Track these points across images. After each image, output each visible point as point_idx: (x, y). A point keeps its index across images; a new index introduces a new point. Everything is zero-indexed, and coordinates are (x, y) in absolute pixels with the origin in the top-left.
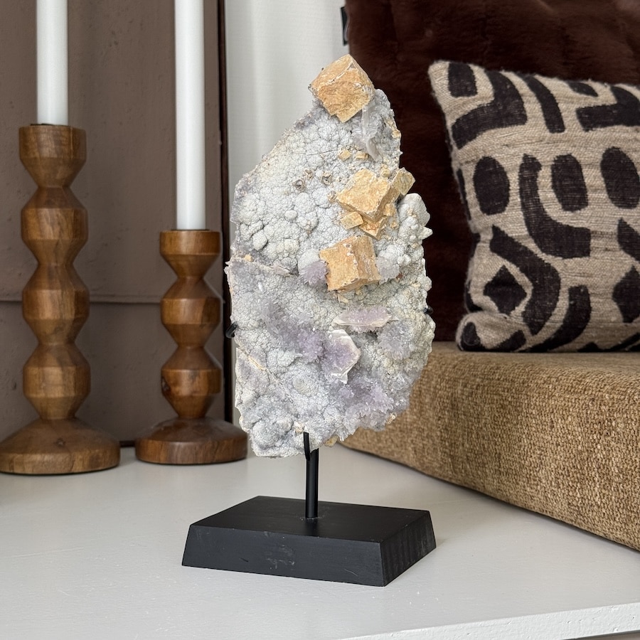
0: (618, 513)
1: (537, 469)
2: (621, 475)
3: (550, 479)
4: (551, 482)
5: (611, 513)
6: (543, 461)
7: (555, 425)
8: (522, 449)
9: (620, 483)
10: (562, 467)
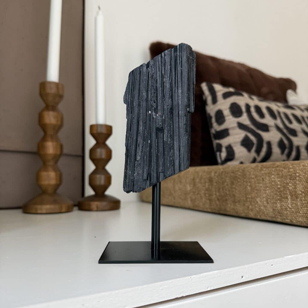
0: (302, 210)
1: (255, 198)
2: (303, 194)
3: (263, 201)
4: (263, 202)
5: (297, 210)
6: (259, 195)
7: (265, 180)
8: (247, 191)
9: (302, 197)
10: (269, 195)
